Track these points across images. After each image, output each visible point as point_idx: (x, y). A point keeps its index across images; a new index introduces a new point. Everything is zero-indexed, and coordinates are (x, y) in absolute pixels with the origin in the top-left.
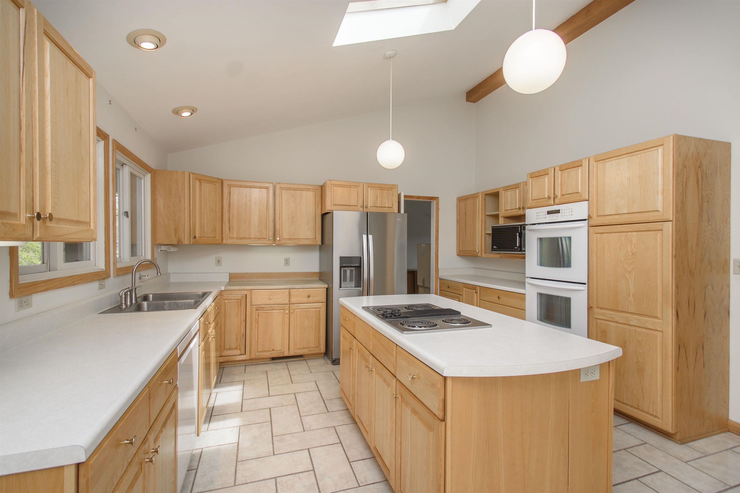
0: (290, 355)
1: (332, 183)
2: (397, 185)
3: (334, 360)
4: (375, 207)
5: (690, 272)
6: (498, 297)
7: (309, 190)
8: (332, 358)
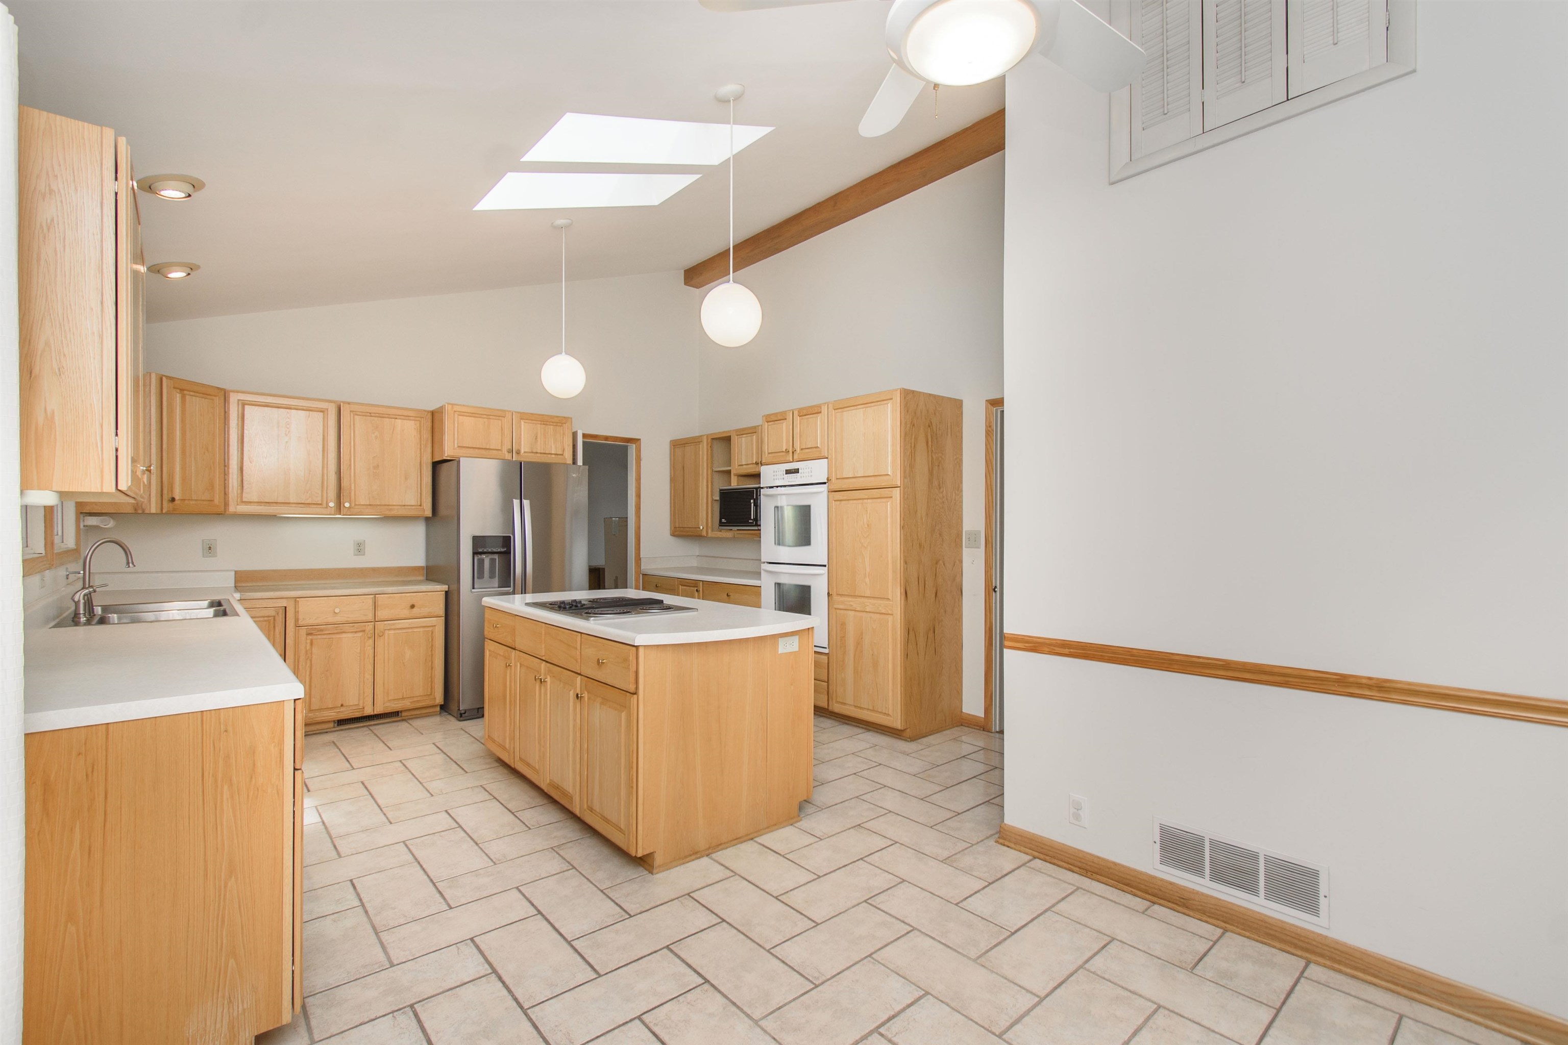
0: (375, 713)
1: (455, 409)
2: (571, 418)
3: (463, 712)
4: (533, 453)
5: (920, 545)
6: (728, 595)
7: (407, 417)
8: (459, 710)
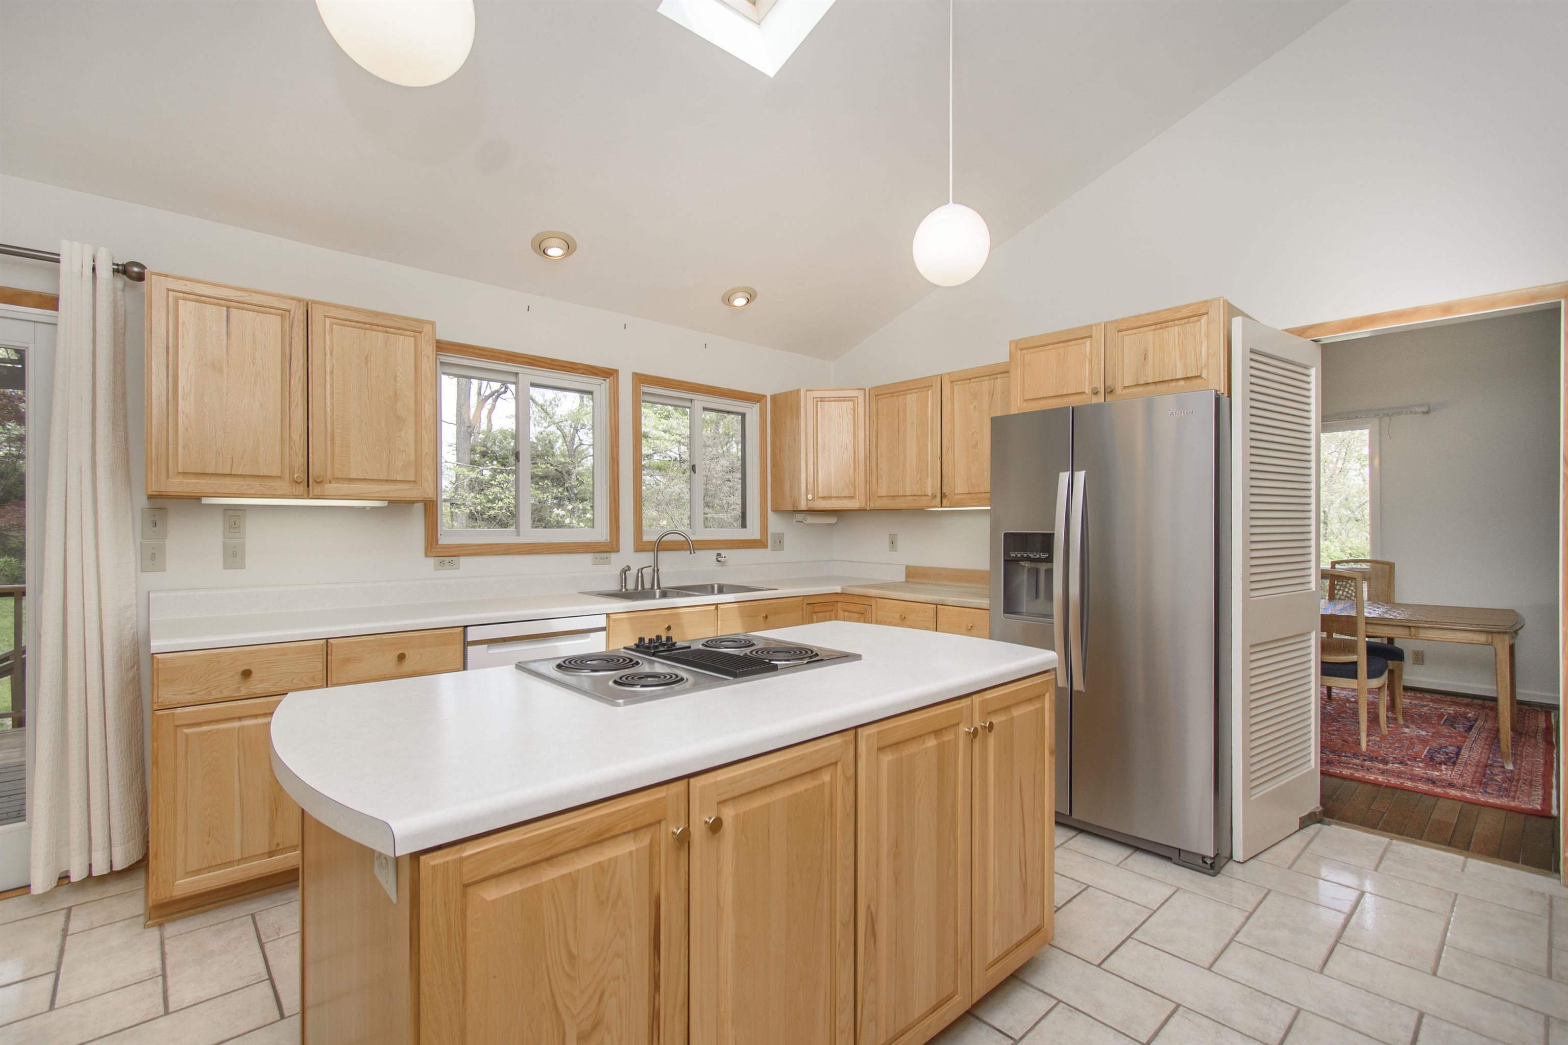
4: (1138, 385)
